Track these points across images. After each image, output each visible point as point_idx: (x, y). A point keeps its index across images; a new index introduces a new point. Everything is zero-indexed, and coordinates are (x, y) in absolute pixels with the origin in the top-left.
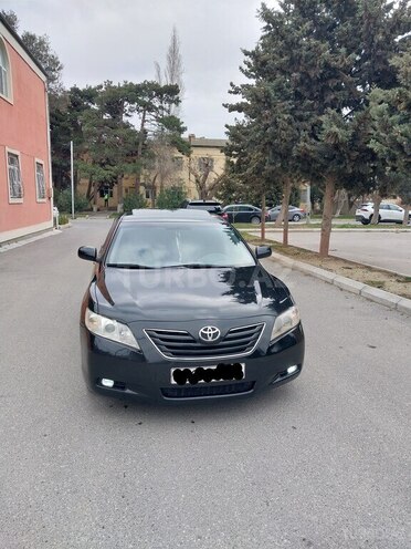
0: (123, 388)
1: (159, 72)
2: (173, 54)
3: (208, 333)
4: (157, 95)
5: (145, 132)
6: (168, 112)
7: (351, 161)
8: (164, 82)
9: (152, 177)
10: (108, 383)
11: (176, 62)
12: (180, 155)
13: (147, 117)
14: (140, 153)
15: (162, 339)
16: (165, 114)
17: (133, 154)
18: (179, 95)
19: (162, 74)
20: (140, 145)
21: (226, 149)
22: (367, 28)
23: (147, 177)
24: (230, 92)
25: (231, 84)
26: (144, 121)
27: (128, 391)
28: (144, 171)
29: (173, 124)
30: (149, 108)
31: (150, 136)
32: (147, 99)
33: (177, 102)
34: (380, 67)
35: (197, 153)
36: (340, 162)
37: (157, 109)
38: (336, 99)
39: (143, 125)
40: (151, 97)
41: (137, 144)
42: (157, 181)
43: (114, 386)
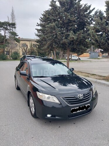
0: (55, 117)
1: (9, 19)
2: (13, 14)
3: (80, 96)
4: (9, 25)
5: (5, 36)
6: (12, 30)
7: (75, 45)
8: (10, 22)
9: (9, 49)
10: (49, 116)
11: (14, 16)
12: (17, 43)
13: (6, 32)
14: (4, 42)
15: (67, 100)
16: (11, 31)
17: (2, 42)
18: (15, 26)
19: (10, 19)
20: (4, 40)
21: (36, 41)
22: (78, 11)
23: (7, 49)
24: (37, 25)
25: (37, 23)
26: (5, 33)
27: (57, 117)
28: (6, 47)
29: (14, 34)
30: (6, 29)
31: (7, 37)
32: (6, 27)
33: (15, 28)
34: (81, 21)
35: (21, 42)
36: (73, 45)
37: (9, 29)
38: (71, 28)
39: (5, 34)
40: (7, 26)
41: (3, 39)
42: (10, 50)
43: (51, 117)
